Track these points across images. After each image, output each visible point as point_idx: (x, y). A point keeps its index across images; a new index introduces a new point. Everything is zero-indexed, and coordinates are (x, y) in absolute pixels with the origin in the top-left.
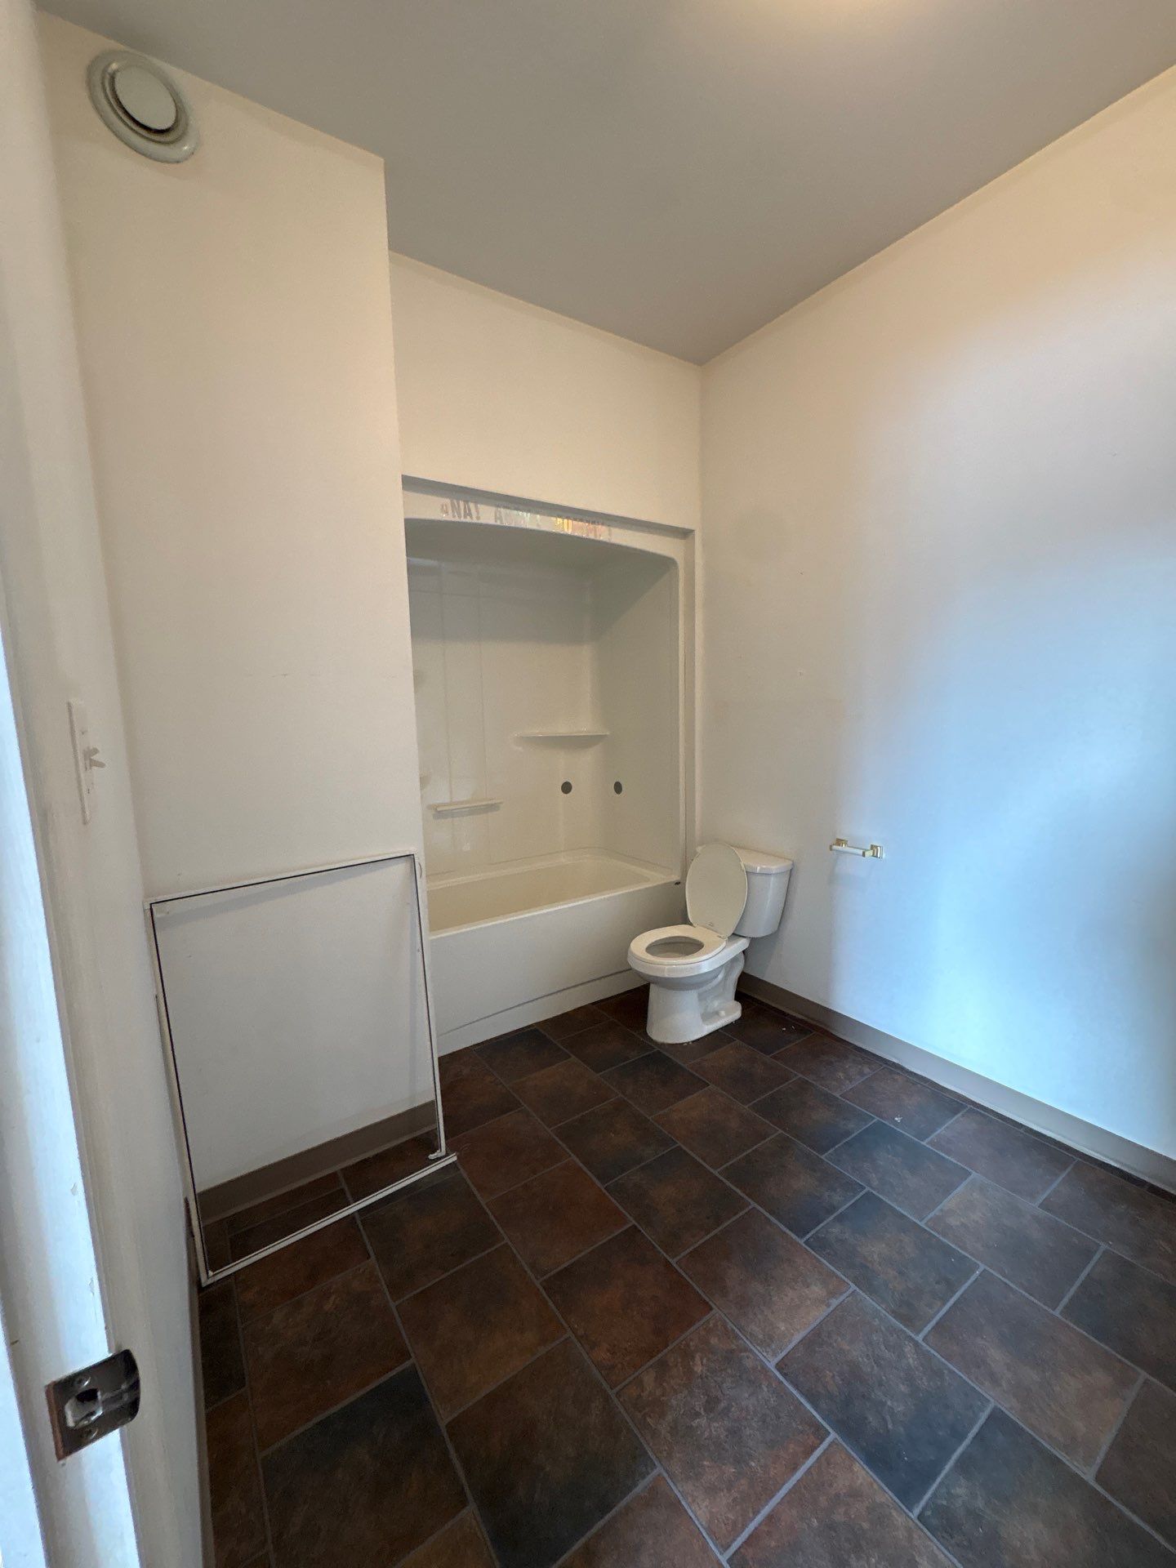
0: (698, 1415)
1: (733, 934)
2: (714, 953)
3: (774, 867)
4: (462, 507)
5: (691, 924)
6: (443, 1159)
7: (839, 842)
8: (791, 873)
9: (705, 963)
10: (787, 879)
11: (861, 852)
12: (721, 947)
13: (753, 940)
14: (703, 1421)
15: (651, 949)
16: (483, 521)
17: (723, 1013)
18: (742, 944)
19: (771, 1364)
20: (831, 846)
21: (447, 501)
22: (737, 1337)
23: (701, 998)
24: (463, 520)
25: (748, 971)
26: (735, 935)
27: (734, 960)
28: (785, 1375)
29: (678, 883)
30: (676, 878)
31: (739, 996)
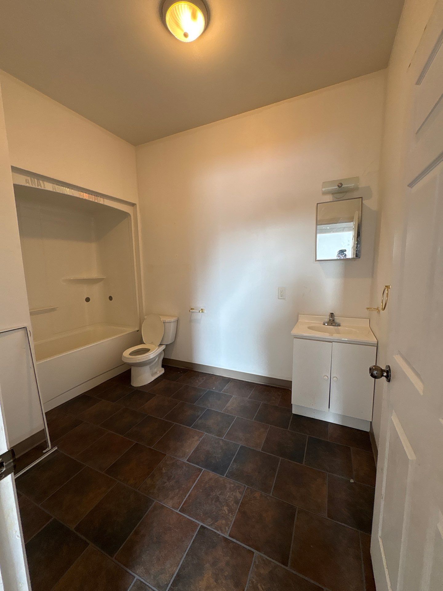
0: (165, 482)
1: (160, 344)
2: (154, 351)
3: (172, 320)
4: (36, 182)
5: (145, 344)
6: (50, 450)
7: (192, 309)
8: (178, 321)
9: (151, 355)
10: (176, 324)
11: (198, 311)
12: (156, 349)
13: (167, 345)
14: (168, 483)
15: (131, 354)
16: (46, 189)
17: (158, 372)
18: (163, 347)
19: (185, 461)
20: (190, 310)
21: (29, 178)
22: (174, 459)
23: (151, 368)
24: (37, 187)
25: (166, 357)
26: (161, 345)
27: (160, 354)
28: (189, 462)
29: (138, 331)
30: (137, 329)
31: (163, 366)
